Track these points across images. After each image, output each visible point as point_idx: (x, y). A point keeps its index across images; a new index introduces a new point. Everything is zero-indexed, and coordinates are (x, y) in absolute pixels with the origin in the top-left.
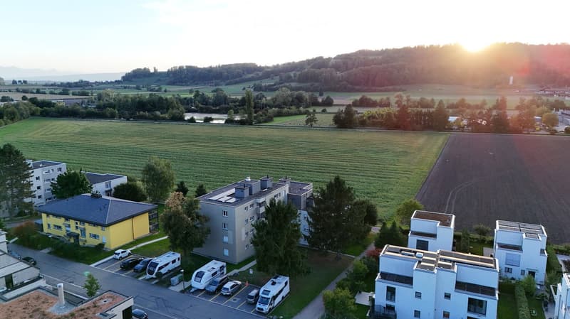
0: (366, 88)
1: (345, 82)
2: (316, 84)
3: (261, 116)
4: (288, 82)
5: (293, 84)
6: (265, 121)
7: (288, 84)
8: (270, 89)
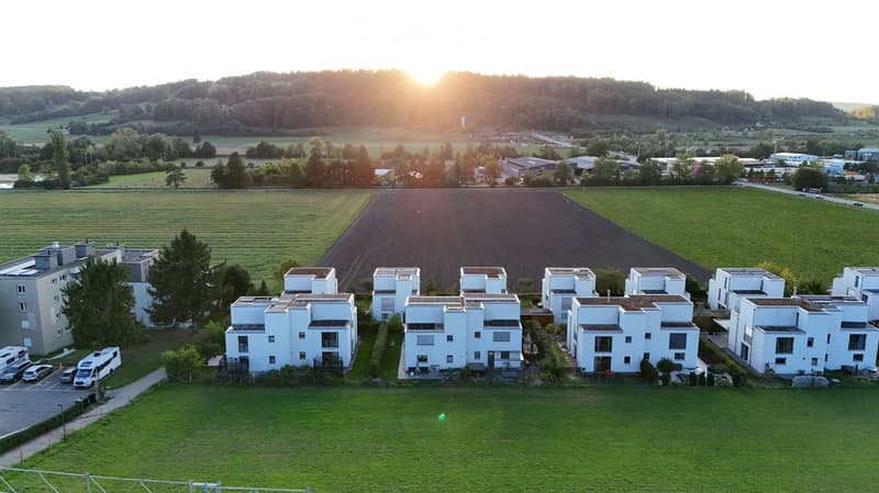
0: (269, 130)
1: (235, 121)
2: (188, 124)
3: (85, 174)
4: (136, 120)
5: (147, 124)
6: (95, 183)
7: (136, 123)
8: (101, 130)
